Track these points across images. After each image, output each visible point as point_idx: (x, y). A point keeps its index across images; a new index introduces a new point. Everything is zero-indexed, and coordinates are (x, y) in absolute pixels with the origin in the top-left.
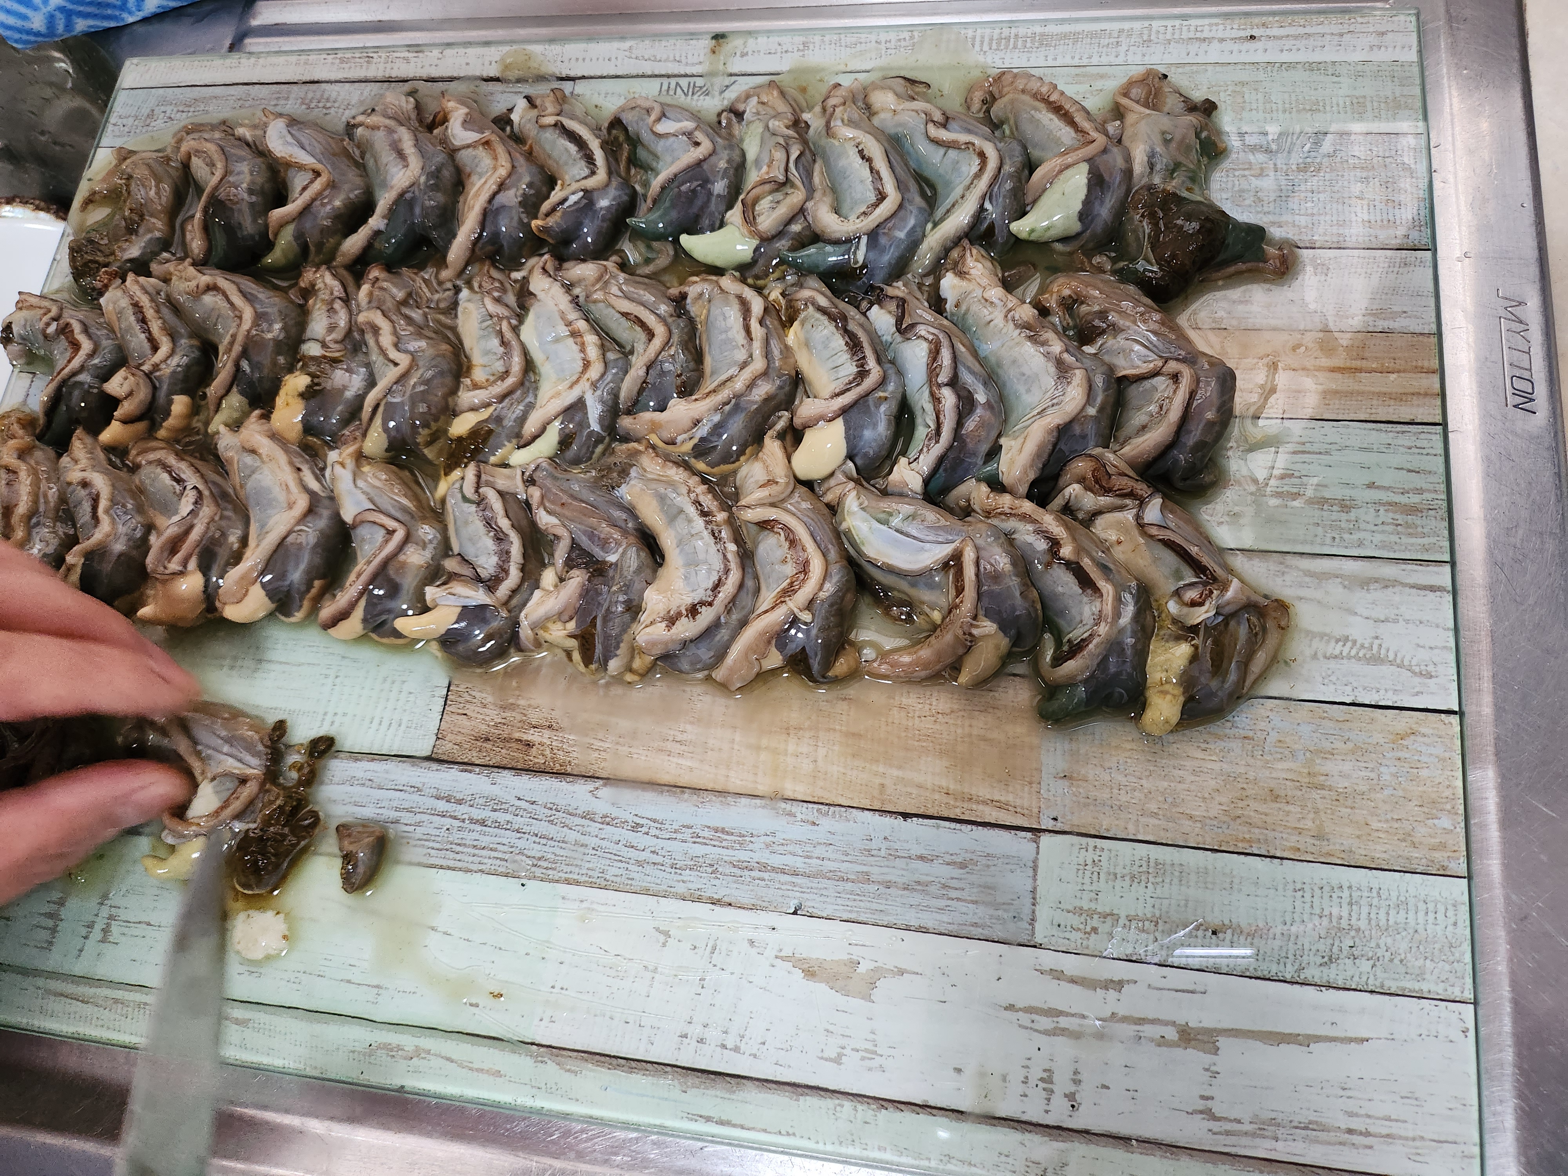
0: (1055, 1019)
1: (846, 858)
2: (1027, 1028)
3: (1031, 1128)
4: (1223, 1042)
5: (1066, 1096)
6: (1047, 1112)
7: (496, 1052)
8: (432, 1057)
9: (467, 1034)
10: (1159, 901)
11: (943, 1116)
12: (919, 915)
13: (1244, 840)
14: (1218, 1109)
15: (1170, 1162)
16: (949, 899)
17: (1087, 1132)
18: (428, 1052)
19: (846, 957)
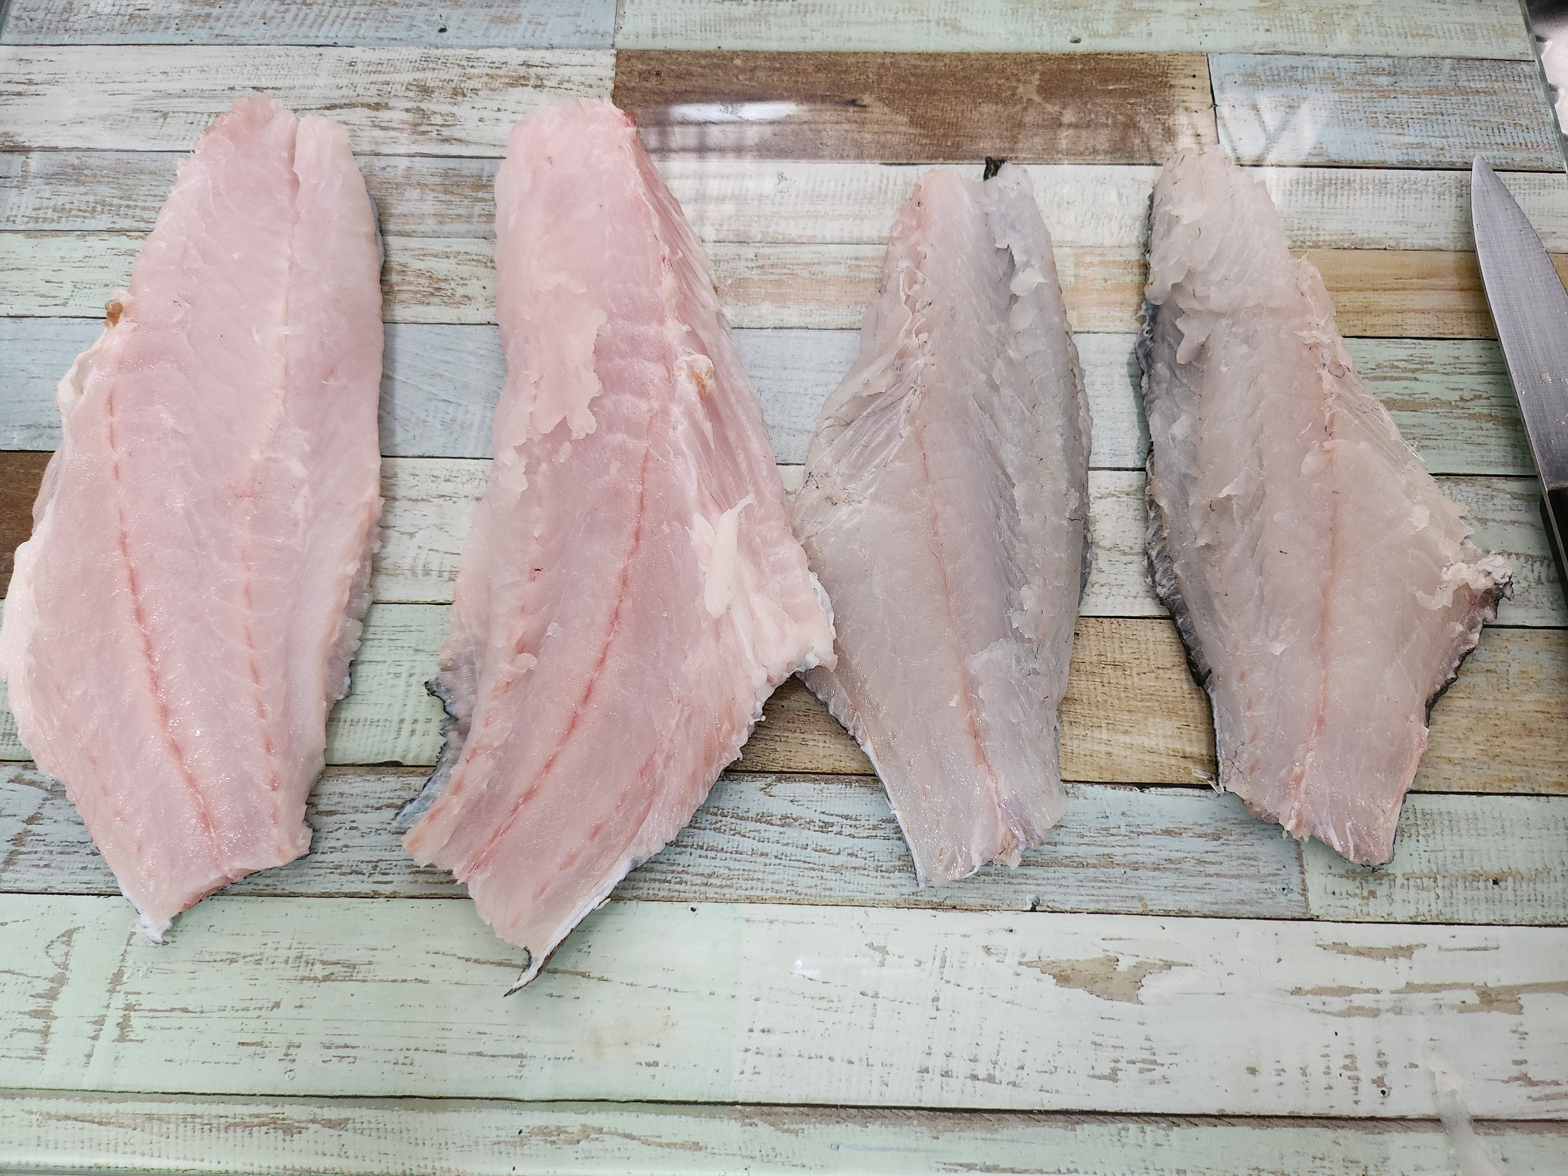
0: (1348, 998)
1: (1081, 841)
2: (1319, 1012)
3: (1343, 1123)
4: (1525, 999)
5: (1374, 1082)
6: (1356, 1102)
7: (690, 1119)
8: (606, 1137)
9: (648, 1102)
10: (1433, 854)
11: (1244, 1124)
12: (1178, 898)
13: (1506, 780)
14: (1535, 1074)
15: (1495, 1138)
16: (1207, 875)
17: (1403, 1119)
18: (600, 1131)
19: (1101, 955)
